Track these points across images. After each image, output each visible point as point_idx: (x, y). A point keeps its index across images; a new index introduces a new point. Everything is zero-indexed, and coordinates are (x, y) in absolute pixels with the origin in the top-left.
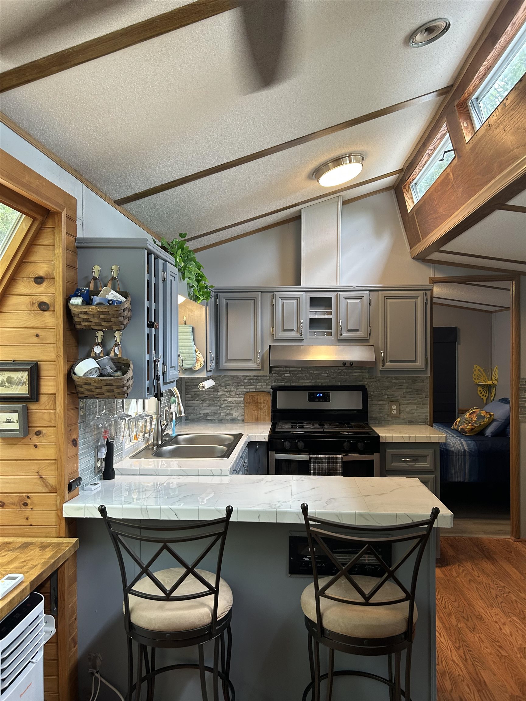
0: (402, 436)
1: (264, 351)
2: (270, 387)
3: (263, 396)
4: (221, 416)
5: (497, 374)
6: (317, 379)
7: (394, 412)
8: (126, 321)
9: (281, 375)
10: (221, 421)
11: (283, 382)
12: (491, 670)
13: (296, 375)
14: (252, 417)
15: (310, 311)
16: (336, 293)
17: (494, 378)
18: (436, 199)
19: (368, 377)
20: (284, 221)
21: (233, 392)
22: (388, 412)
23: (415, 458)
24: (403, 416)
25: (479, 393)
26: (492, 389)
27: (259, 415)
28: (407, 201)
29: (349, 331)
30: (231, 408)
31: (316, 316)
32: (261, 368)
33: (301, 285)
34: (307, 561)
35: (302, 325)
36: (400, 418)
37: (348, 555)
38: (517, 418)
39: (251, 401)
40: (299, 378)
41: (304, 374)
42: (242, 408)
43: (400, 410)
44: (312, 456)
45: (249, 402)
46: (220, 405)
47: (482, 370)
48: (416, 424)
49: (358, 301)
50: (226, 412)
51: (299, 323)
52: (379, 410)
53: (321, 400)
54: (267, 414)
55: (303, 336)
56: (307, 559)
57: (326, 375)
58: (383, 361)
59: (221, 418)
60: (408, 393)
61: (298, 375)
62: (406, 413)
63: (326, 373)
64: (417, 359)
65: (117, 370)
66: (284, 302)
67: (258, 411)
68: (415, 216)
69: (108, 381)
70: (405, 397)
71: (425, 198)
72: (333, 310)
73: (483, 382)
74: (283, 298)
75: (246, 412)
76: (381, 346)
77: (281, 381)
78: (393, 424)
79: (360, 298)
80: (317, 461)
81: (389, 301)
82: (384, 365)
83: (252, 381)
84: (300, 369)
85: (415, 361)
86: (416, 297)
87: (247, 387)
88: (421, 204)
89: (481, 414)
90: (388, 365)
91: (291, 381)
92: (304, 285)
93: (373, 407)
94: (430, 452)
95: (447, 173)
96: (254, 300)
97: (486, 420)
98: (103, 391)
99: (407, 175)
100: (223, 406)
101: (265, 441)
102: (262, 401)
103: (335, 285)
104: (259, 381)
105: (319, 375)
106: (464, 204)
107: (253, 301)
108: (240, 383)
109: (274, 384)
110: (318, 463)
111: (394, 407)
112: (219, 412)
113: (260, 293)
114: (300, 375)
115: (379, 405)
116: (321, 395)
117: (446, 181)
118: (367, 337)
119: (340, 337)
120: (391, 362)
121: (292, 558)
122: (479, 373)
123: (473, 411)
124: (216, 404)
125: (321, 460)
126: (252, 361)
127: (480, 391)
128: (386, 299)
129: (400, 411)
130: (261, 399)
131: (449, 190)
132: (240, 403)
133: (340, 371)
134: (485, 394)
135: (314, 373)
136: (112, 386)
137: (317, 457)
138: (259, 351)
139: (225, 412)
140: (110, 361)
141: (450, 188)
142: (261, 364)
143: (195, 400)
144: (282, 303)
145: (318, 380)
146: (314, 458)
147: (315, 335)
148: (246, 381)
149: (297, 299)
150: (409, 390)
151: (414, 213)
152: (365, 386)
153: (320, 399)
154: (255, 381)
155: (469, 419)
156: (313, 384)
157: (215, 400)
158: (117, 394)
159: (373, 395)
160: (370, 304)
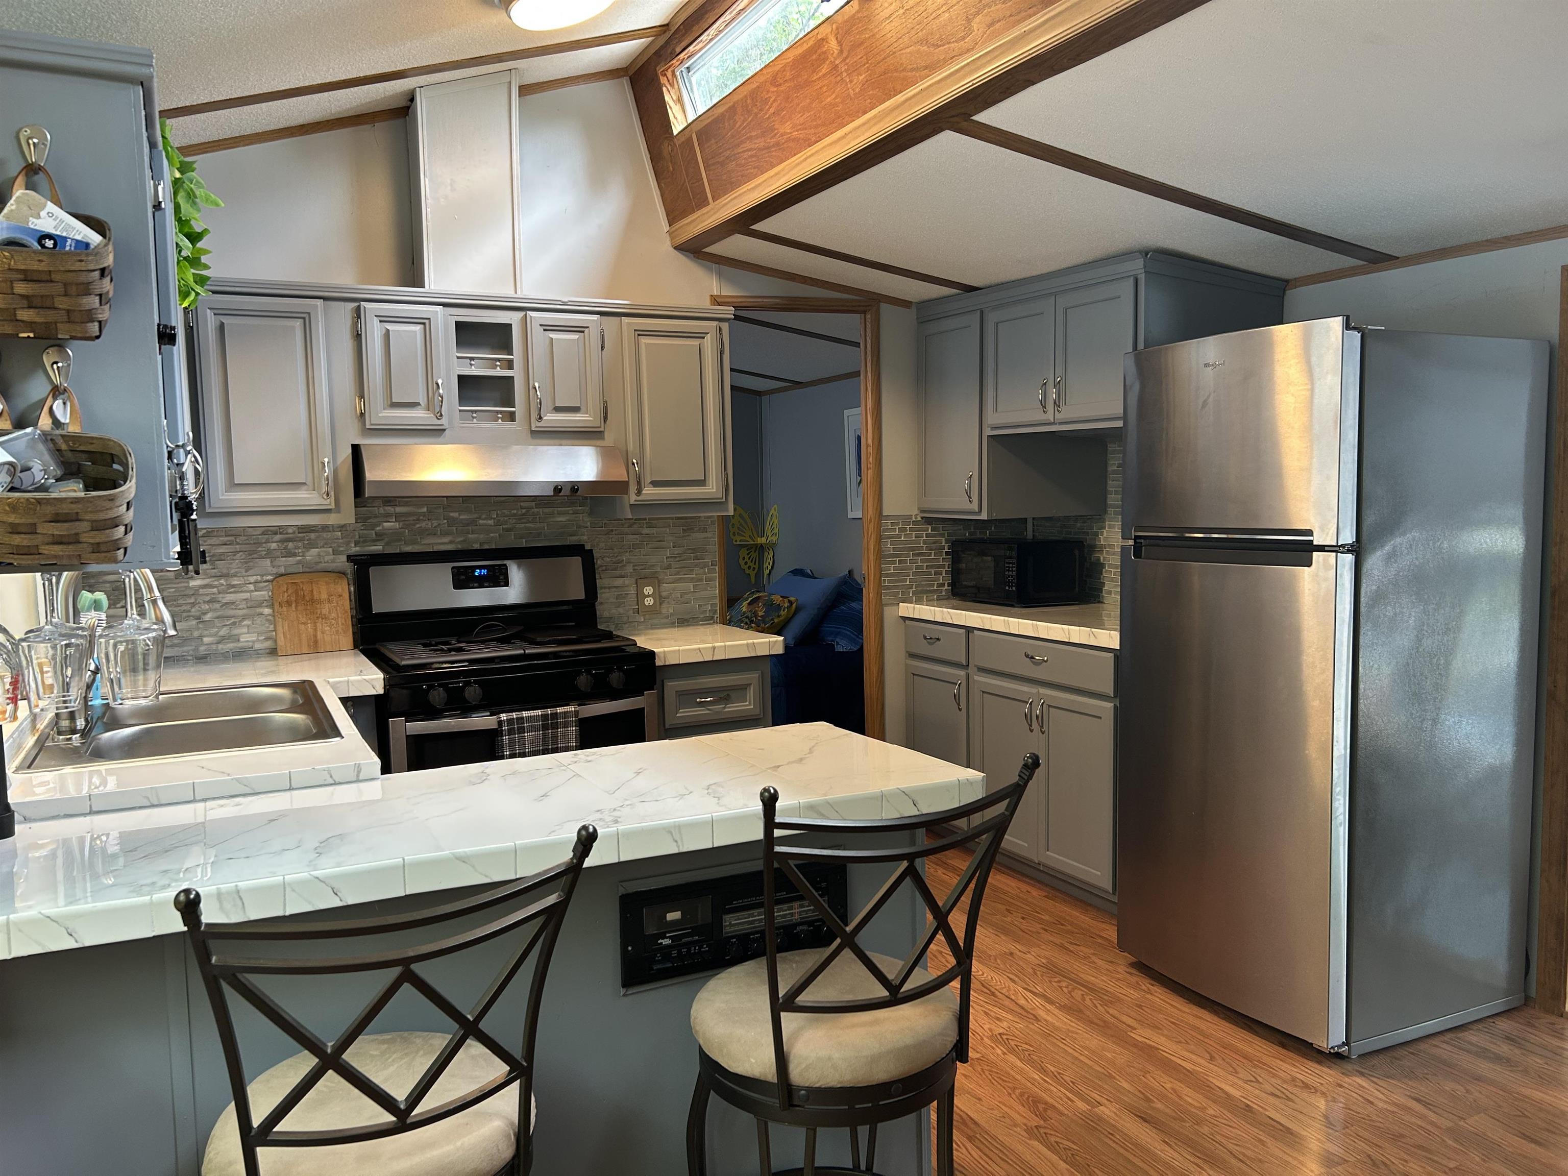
0: (699, 649)
1: (340, 460)
2: (344, 558)
3: (327, 583)
4: (203, 644)
5: (776, 522)
6: (468, 533)
7: (649, 601)
8: (105, 314)
9: (373, 527)
10: (202, 659)
11: (378, 543)
12: (969, 1093)
13: (414, 525)
14: (300, 640)
15: (458, 358)
16: (522, 314)
17: (769, 531)
18: (774, 101)
19: (589, 524)
20: (358, 116)
21: (235, 576)
22: (635, 603)
23: (725, 695)
24: (668, 609)
25: (742, 562)
26: (766, 554)
27: (319, 633)
28: (670, 108)
29: (558, 409)
30: (233, 620)
31: (474, 371)
32: (333, 506)
33: (424, 287)
34: (667, 946)
35: (441, 391)
36: (660, 613)
37: (785, 906)
38: (879, 595)
39: (293, 599)
40: (423, 533)
41: (435, 523)
42: (267, 620)
43: (660, 596)
44: (504, 716)
45: (287, 602)
46: (198, 614)
47: (746, 516)
48: (694, 625)
49: (575, 336)
50: (218, 632)
51: (432, 387)
52: (617, 599)
53: (486, 584)
54: (340, 631)
55: (444, 421)
56: (666, 942)
57: (491, 522)
58: (639, 483)
59: (205, 650)
60: (676, 557)
61: (418, 526)
62: (673, 602)
63: (491, 518)
64: (707, 478)
65: (65, 474)
66: (388, 331)
67: (315, 623)
68: (696, 145)
69: (64, 506)
70: (669, 567)
71: (736, 98)
72: (517, 355)
73: (750, 540)
74: (384, 319)
75: (280, 629)
76: (631, 447)
77: (374, 541)
78: (647, 629)
79: (580, 330)
80: (518, 727)
81: (644, 340)
82: (639, 492)
83: (291, 545)
84: (425, 510)
85: (702, 483)
86: (701, 336)
87: (277, 563)
88: (722, 114)
89: (772, 601)
90: (649, 492)
91: (400, 540)
92: (432, 287)
93: (604, 593)
94: (752, 677)
95: (819, 37)
96: (304, 318)
97: (782, 613)
98: (37, 540)
99: (680, 42)
100: (207, 617)
101: (374, 693)
102: (324, 596)
103: (510, 292)
104: (312, 545)
105: (473, 522)
106: (865, 113)
107: (298, 323)
108: (255, 552)
109: (354, 550)
110: (522, 730)
111: (648, 590)
112: (196, 634)
113: (319, 302)
114: (423, 525)
115: (615, 587)
116: (484, 572)
117: (814, 57)
118: (599, 425)
119: (539, 424)
120: (655, 484)
121: (630, 948)
122: (741, 521)
123: (755, 596)
124: (185, 614)
125: (528, 722)
126: (305, 487)
127: (744, 559)
128: (639, 335)
129: (660, 599)
130: (322, 590)
131: (819, 78)
132: (260, 606)
133: (524, 511)
134: (752, 565)
135: (461, 517)
136: (77, 523)
137: (517, 718)
138: (326, 460)
139: (216, 635)
140: (41, 447)
141: (824, 75)
142: (332, 494)
143: (118, 606)
144: (384, 331)
145: (470, 536)
146: (509, 722)
147: (474, 418)
148: (274, 546)
149: (423, 322)
150: (677, 551)
151: (694, 136)
152: (584, 545)
153: (481, 582)
154: (300, 544)
155: (749, 614)
156: (460, 547)
157: (180, 602)
158: (91, 550)
159: (602, 566)
160: (603, 348)
